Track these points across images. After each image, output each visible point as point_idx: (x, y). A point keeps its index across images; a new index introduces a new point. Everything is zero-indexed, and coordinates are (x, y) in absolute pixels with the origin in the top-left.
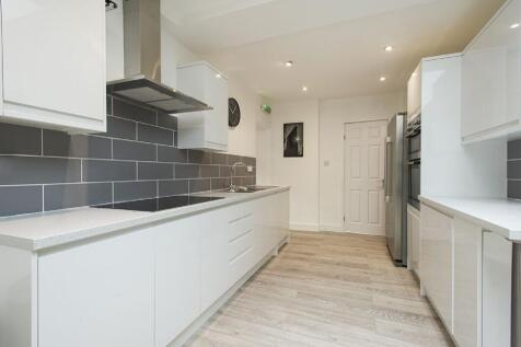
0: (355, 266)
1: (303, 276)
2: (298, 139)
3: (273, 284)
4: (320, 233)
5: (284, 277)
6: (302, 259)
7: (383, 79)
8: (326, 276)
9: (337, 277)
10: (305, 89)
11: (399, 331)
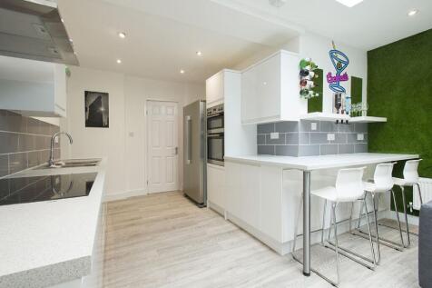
0: (177, 216)
1: (149, 237)
2: (102, 109)
3: (128, 254)
4: (128, 199)
5: (133, 244)
6: (133, 225)
7: (182, 72)
8: (166, 230)
9: (174, 228)
10: (119, 61)
11: (232, 244)
